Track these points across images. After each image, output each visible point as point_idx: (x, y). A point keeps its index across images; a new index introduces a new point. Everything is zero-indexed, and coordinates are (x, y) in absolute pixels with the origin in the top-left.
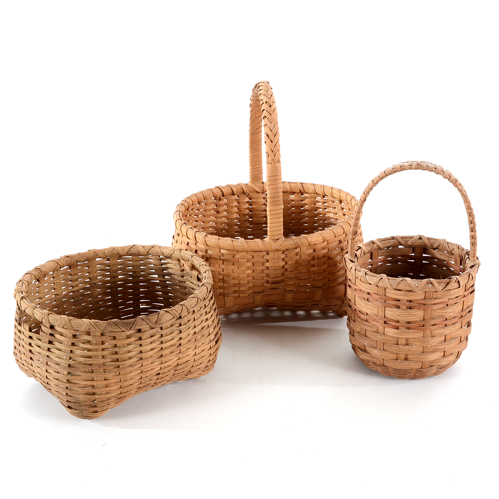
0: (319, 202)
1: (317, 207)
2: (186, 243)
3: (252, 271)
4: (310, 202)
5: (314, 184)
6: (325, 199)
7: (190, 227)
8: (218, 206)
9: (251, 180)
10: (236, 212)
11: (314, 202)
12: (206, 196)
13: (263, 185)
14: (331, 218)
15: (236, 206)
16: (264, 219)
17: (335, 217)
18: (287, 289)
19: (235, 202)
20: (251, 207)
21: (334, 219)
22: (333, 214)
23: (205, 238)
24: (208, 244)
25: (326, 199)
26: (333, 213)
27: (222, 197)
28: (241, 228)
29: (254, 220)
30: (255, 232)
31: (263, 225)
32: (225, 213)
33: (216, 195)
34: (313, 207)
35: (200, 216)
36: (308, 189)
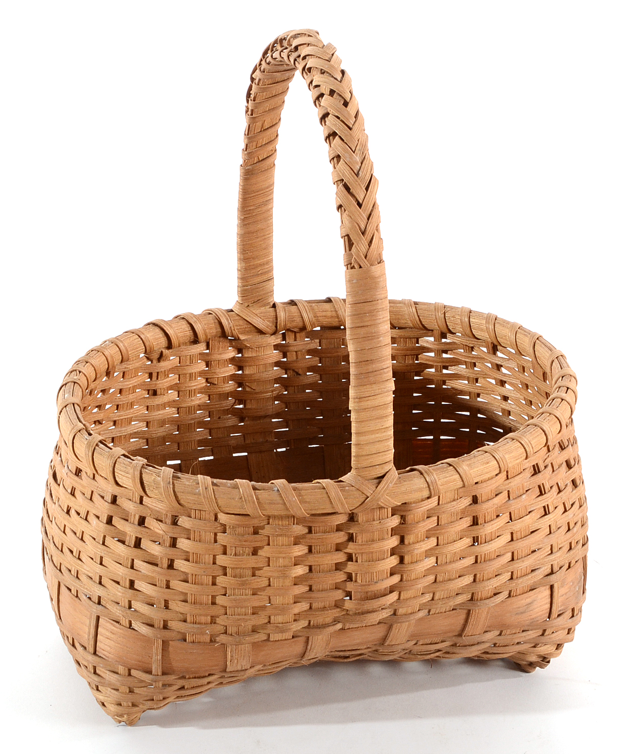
0: (428, 350)
1: (420, 364)
2: (109, 498)
3: (307, 568)
4: (403, 350)
5: (416, 303)
6: (446, 343)
7: (122, 454)
8: (154, 375)
9: (242, 300)
10: (201, 388)
11: (413, 352)
12: (127, 350)
13: (276, 311)
14: (462, 392)
15: (202, 373)
16: (276, 402)
17: (471, 390)
18: (400, 610)
19: (199, 361)
20: (240, 372)
21: (469, 394)
22: (466, 382)
23: (173, 483)
24: (182, 502)
25: (448, 341)
26: (468, 379)
27: (166, 352)
28: (213, 431)
29: (249, 409)
30: (253, 441)
31: (273, 420)
32: (172, 395)
33: (151, 348)
34: (411, 365)
35: (107, 407)
36: (400, 317)
